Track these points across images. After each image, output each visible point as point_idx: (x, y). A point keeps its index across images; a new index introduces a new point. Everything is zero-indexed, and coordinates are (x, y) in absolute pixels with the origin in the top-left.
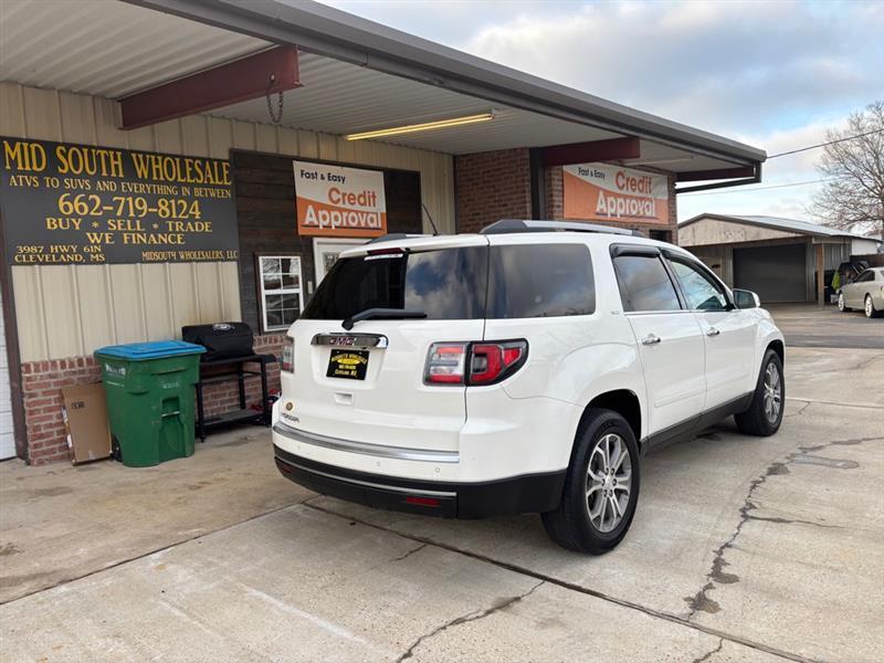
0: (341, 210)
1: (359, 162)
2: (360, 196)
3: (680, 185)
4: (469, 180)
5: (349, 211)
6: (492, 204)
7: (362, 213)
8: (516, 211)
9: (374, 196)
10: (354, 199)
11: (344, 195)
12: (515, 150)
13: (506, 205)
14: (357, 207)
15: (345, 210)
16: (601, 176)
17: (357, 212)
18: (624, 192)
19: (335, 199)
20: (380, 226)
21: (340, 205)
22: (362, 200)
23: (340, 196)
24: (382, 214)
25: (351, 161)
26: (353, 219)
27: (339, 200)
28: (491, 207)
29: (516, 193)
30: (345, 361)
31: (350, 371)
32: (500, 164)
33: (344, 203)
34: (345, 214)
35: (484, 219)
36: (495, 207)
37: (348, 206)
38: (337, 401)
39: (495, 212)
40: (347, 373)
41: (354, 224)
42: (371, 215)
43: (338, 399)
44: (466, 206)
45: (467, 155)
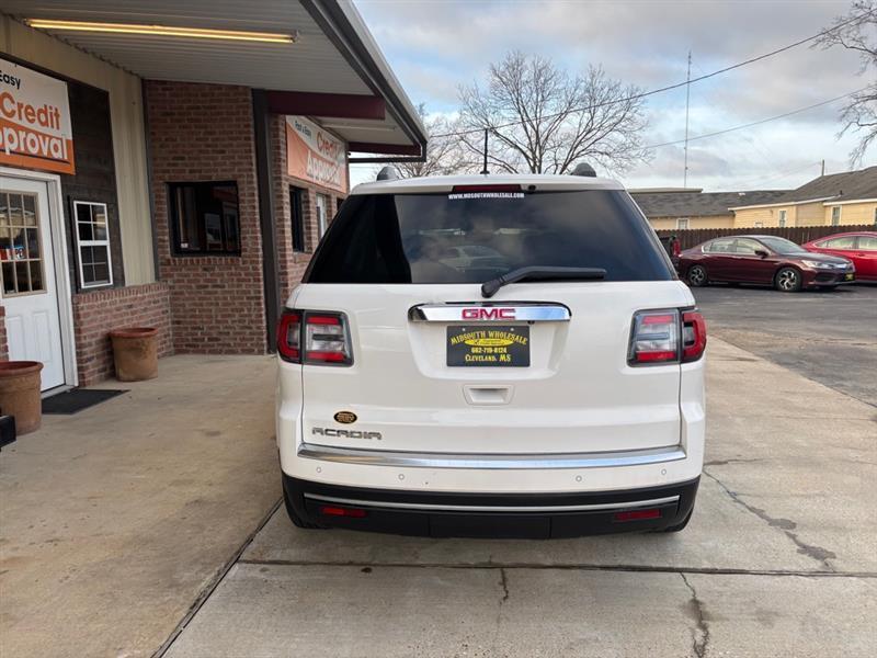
0: (17, 128)
1: (37, 62)
2: (40, 111)
3: (354, 155)
4: (167, 114)
5: (28, 131)
6: (203, 148)
7: (44, 136)
8: (237, 160)
9: (57, 115)
10: (33, 114)
11: (20, 106)
12: (236, 87)
13: (223, 152)
14: (36, 126)
15: (22, 128)
16: (308, 133)
17: (37, 134)
18: (321, 154)
19: (9, 111)
20: (66, 158)
21: (15, 120)
22: (43, 118)
23: (15, 107)
24: (68, 141)
25: (27, 58)
26: (33, 145)
27: (14, 112)
28: (201, 151)
29: (237, 138)
30: (482, 342)
31: (498, 355)
32: (212, 101)
33: (20, 118)
34: (22, 134)
35: (193, 165)
36: (207, 152)
37: (24, 123)
38: (474, 400)
39: (207, 158)
40: (493, 359)
41: (34, 151)
42: (54, 141)
43: (474, 398)
44: (161, 146)
45: (164, 82)
